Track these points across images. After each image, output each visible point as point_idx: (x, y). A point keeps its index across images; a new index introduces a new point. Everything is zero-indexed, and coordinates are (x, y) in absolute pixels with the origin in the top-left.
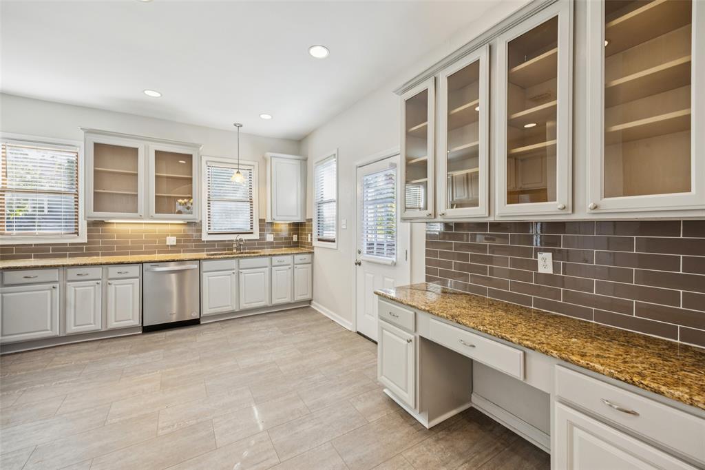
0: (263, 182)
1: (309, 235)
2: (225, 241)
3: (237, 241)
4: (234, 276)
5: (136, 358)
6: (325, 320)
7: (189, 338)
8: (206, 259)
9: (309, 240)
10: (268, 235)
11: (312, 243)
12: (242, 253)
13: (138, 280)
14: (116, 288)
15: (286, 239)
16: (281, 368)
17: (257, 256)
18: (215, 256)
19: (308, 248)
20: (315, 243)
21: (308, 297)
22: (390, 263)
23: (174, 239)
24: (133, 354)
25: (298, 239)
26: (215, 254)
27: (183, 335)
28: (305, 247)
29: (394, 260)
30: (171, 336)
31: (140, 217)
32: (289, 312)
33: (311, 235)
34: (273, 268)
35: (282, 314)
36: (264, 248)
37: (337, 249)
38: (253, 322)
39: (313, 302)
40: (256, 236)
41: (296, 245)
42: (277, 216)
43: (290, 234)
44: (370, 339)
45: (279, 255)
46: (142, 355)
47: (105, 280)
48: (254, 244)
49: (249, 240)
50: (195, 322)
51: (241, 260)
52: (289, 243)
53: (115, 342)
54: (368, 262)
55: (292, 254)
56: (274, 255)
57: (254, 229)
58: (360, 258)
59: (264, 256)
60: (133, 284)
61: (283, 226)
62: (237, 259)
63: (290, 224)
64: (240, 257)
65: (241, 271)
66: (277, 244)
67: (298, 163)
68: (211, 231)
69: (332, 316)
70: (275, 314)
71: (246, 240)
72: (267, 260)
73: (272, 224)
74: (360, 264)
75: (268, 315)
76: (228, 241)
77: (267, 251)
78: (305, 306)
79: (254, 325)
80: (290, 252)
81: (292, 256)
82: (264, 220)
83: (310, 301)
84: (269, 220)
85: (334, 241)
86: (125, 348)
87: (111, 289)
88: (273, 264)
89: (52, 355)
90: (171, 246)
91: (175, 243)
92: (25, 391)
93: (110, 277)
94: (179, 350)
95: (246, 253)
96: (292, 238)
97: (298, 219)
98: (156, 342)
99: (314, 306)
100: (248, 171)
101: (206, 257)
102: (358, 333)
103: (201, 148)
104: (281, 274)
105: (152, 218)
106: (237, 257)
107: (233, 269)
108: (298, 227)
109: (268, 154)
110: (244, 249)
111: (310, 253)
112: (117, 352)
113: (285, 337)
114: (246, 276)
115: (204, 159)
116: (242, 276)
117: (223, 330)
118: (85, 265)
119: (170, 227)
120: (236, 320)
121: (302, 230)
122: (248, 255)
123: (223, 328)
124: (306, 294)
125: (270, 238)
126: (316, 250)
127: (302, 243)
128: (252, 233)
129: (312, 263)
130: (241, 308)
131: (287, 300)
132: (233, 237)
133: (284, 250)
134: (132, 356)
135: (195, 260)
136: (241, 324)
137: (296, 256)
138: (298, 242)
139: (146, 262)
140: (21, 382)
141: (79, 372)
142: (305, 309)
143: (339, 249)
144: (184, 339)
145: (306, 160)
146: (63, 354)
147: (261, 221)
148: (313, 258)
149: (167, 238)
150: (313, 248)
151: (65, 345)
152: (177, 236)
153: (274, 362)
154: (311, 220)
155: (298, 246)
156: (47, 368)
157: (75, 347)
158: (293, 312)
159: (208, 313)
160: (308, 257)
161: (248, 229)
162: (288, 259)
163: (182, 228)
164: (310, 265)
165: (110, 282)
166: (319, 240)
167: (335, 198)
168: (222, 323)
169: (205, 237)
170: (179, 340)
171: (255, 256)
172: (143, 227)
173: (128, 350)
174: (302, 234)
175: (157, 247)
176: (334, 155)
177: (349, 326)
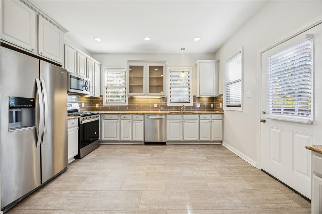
0: (195, 77)
1: (221, 104)
2: (177, 106)
3: (182, 106)
4: (181, 123)
5: (140, 156)
6: (233, 155)
7: (161, 151)
8: (169, 114)
9: (221, 107)
10: (197, 104)
11: (222, 108)
12: (185, 112)
13: (142, 121)
14: (135, 124)
15: (207, 106)
16: (208, 183)
17: (192, 114)
18: (172, 113)
19: (220, 111)
20: (225, 108)
21: (220, 139)
22: (306, 122)
23: (157, 105)
24: (139, 154)
25: (214, 106)
26: (173, 112)
27: (158, 149)
28: (218, 111)
29: (312, 120)
30: (155, 148)
31: (144, 95)
32: (209, 146)
33: (222, 104)
34: (200, 121)
35: (205, 146)
36: (195, 111)
37: (242, 111)
38: (190, 148)
39: (223, 142)
40: (191, 104)
41: (213, 109)
42: (202, 93)
43: (209, 104)
44: (276, 179)
45: (204, 114)
46: (142, 155)
47: (132, 120)
48: (191, 108)
49: (188, 106)
50: (164, 143)
51: (184, 116)
52: (209, 108)
53: (135, 147)
54: (275, 120)
55: (211, 114)
56: (201, 114)
57: (190, 100)
58: (264, 117)
59: (196, 114)
60: (141, 123)
61: (205, 99)
62: (182, 115)
63: (209, 98)
64: (184, 114)
65: (184, 121)
66: (202, 108)
67: (214, 64)
68: (171, 102)
69: (238, 153)
70: (201, 146)
71: (186, 106)
72: (197, 116)
73: (199, 98)
74: (264, 121)
75: (198, 146)
76: (179, 106)
77: (197, 112)
78: (218, 144)
79: (190, 150)
80: (210, 113)
81: (211, 115)
82: (196, 96)
83: (221, 141)
84: (198, 96)
85: (240, 106)
86: (137, 150)
87: (134, 124)
88: (200, 119)
89: (116, 148)
90: (156, 108)
91: (157, 107)
92: (104, 161)
93: (134, 119)
94: (156, 156)
95: (186, 112)
96: (210, 106)
97: (214, 95)
98: (148, 150)
99: (224, 144)
100: (188, 72)
101: (169, 113)
102: (262, 170)
103: (167, 63)
104: (205, 125)
105: (148, 95)
106: (182, 114)
107: (180, 120)
108: (213, 100)
109: (198, 61)
110: (186, 110)
111: (221, 114)
112: (134, 151)
113: (208, 161)
114: (187, 123)
115: (168, 68)
116: (185, 123)
117: (176, 150)
118: (126, 114)
119: (155, 100)
120: (182, 146)
121: (216, 101)
122: (188, 113)
123: (176, 149)
124: (220, 137)
125: (198, 105)
126: (225, 112)
127: (216, 108)
128: (190, 103)
129: (223, 119)
130: (184, 140)
131: (208, 139)
132: (181, 105)
133: (206, 112)
134: (139, 155)
135: (164, 114)
136: (184, 148)
137: (213, 115)
138: (213, 108)
139: (145, 114)
140: (104, 157)
141: (121, 157)
142: (218, 146)
143: (243, 111)
144: (159, 151)
145: (219, 62)
146: (119, 148)
147: (194, 97)
148: (223, 117)
149: (154, 104)
150: (223, 111)
151: (121, 144)
152: (158, 104)
153: (203, 178)
154: (222, 95)
155: (213, 110)
156: (113, 153)
157: (123, 146)
158: (211, 146)
159: (169, 140)
160: (220, 116)
161: (188, 101)
162: (209, 116)
163: (159, 100)
164: (222, 120)
165: (133, 121)
166: (228, 106)
167: (241, 79)
168: (175, 146)
169: (169, 104)
170: (157, 151)
171: (191, 114)
172: (146, 100)
173: (138, 151)
174: (216, 103)
175: (150, 108)
176: (241, 51)
177: (254, 163)
